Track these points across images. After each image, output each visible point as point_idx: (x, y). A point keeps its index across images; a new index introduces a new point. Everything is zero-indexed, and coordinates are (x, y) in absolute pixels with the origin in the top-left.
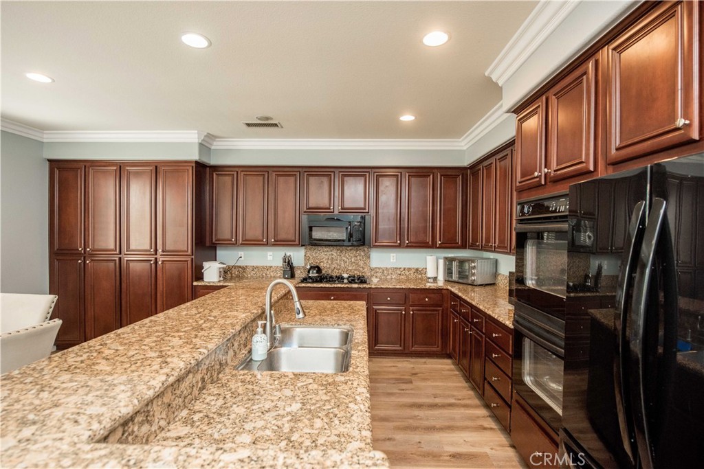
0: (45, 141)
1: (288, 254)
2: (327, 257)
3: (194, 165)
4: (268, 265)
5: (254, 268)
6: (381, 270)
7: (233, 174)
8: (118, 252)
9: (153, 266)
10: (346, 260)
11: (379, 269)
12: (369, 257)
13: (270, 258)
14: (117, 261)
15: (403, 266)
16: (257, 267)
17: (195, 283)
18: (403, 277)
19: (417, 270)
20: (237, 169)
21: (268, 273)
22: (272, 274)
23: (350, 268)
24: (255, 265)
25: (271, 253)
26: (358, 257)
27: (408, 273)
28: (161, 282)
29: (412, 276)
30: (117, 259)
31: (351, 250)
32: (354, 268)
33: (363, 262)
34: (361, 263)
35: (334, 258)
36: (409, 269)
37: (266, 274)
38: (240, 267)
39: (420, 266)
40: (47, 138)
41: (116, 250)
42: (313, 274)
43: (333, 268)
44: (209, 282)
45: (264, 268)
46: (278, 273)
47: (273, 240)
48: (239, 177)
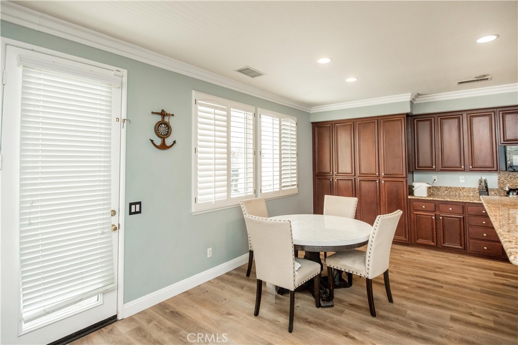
0: (311, 112)
1: (484, 178)
3: (405, 116)
4: (461, 186)
5: (447, 188)
7: (431, 119)
8: (353, 174)
9: (378, 184)
13: (462, 181)
14: (353, 180)
16: (450, 188)
17: (409, 197)
20: (434, 116)
21: (461, 192)
22: (465, 193)
24: (448, 186)
25: (463, 177)
28: (384, 195)
30: (353, 179)
37: (459, 194)
38: (435, 187)
40: (313, 110)
41: (352, 174)
42: (513, 195)
44: (421, 197)
45: (457, 189)
46: (470, 193)
47: (471, 167)
48: (436, 121)
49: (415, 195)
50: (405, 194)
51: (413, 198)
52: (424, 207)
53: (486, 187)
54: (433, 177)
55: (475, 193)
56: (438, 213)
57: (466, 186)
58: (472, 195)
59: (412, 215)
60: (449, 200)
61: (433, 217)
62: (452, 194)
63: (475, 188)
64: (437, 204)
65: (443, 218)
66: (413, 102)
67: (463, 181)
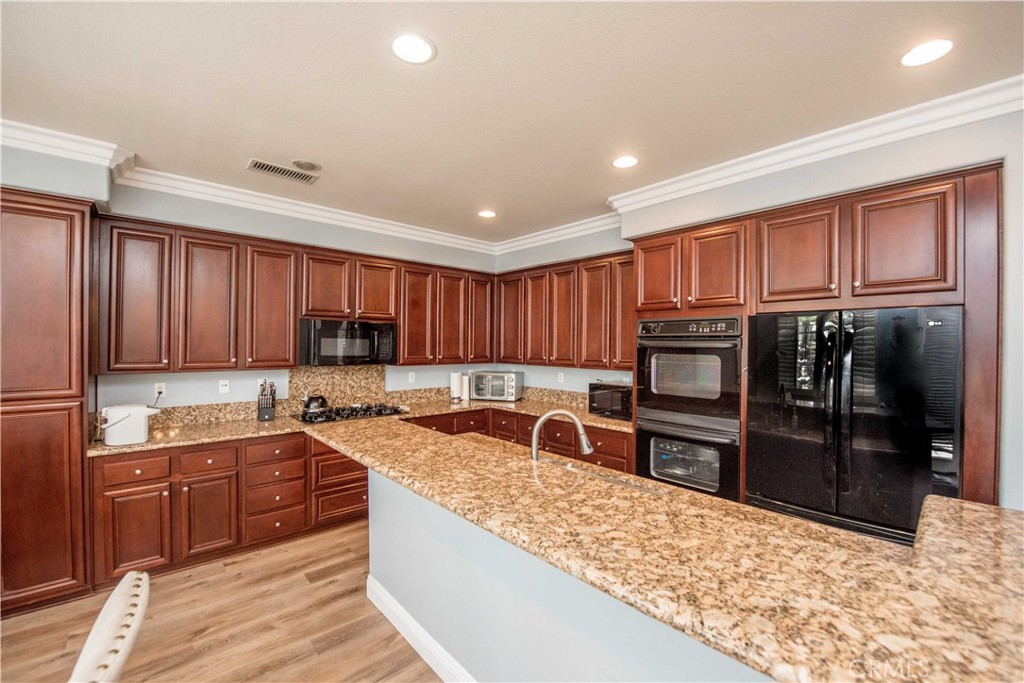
2: (325, 382)
3: (87, 207)
4: (221, 401)
5: (190, 410)
6: (399, 395)
7: (163, 239)
10: (353, 384)
11: (396, 392)
12: (384, 379)
13: (224, 390)
15: (423, 387)
16: (197, 407)
17: (91, 453)
18: (423, 400)
19: (439, 390)
20: (172, 231)
21: (221, 415)
22: (229, 417)
23: (359, 395)
24: (193, 404)
25: (227, 382)
26: (370, 380)
27: (428, 395)
29: (434, 398)
31: (360, 369)
32: (364, 394)
33: (375, 385)
34: (373, 387)
35: (337, 382)
36: (430, 390)
37: (217, 419)
39: (442, 385)
42: (314, 408)
43: (334, 398)
44: (130, 446)
45: (213, 409)
46: (240, 415)
47: (250, 360)
48: (176, 247)
49: (108, 443)
50: (76, 447)
51: (106, 453)
52: (138, 472)
53: (274, 399)
54: (157, 385)
55: (250, 412)
56: (176, 478)
57: (231, 400)
58: (242, 417)
59: (99, 502)
60: (206, 440)
61: (166, 493)
62: (200, 421)
63: (249, 403)
64: (174, 458)
65: (190, 488)
66: (116, 175)
67: (226, 390)
